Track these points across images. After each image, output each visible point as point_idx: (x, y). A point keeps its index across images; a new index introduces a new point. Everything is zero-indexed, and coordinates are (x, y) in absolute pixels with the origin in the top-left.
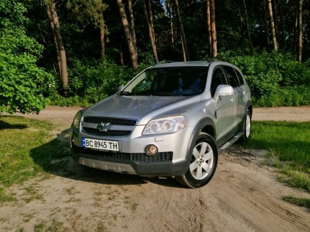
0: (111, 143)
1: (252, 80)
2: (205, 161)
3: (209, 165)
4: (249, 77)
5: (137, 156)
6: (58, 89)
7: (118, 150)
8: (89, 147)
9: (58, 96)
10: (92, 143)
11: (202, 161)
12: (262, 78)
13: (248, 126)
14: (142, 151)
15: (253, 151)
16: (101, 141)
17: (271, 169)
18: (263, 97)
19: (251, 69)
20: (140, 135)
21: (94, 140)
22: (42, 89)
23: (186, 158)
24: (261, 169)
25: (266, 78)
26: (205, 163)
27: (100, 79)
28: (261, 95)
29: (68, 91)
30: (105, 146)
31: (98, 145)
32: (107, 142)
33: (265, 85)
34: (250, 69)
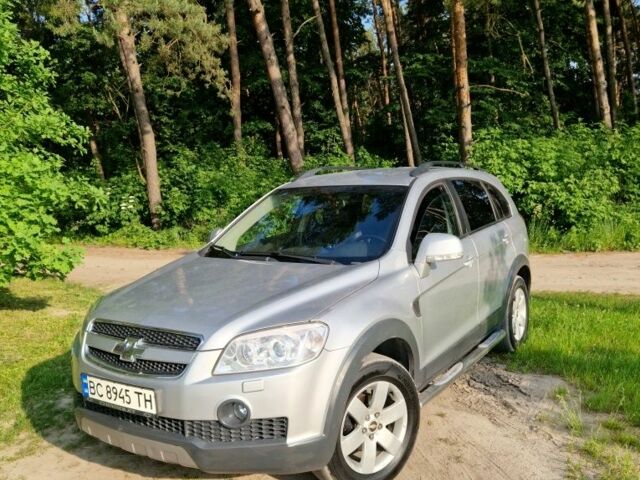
0: (139, 394)
1: (550, 190)
2: (384, 425)
3: (397, 435)
4: (544, 184)
5: (199, 427)
6: (140, 212)
7: (154, 412)
8: (96, 397)
9: (141, 227)
10: (101, 390)
11: (375, 426)
12: (572, 187)
13: (520, 315)
14: (212, 416)
15: (526, 381)
16: (119, 387)
17: (559, 438)
18: (574, 229)
19: (548, 169)
20: (209, 375)
21: (104, 383)
22: (109, 213)
23: (325, 431)
24: (533, 437)
25: (582, 188)
26: (385, 431)
27: (224, 192)
28: (569, 226)
29: (160, 216)
30: (127, 399)
31: (114, 396)
32: (132, 390)
33: (579, 202)
34: (545, 166)
